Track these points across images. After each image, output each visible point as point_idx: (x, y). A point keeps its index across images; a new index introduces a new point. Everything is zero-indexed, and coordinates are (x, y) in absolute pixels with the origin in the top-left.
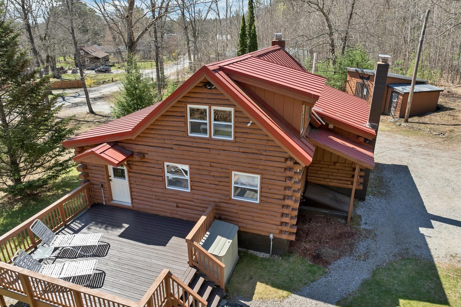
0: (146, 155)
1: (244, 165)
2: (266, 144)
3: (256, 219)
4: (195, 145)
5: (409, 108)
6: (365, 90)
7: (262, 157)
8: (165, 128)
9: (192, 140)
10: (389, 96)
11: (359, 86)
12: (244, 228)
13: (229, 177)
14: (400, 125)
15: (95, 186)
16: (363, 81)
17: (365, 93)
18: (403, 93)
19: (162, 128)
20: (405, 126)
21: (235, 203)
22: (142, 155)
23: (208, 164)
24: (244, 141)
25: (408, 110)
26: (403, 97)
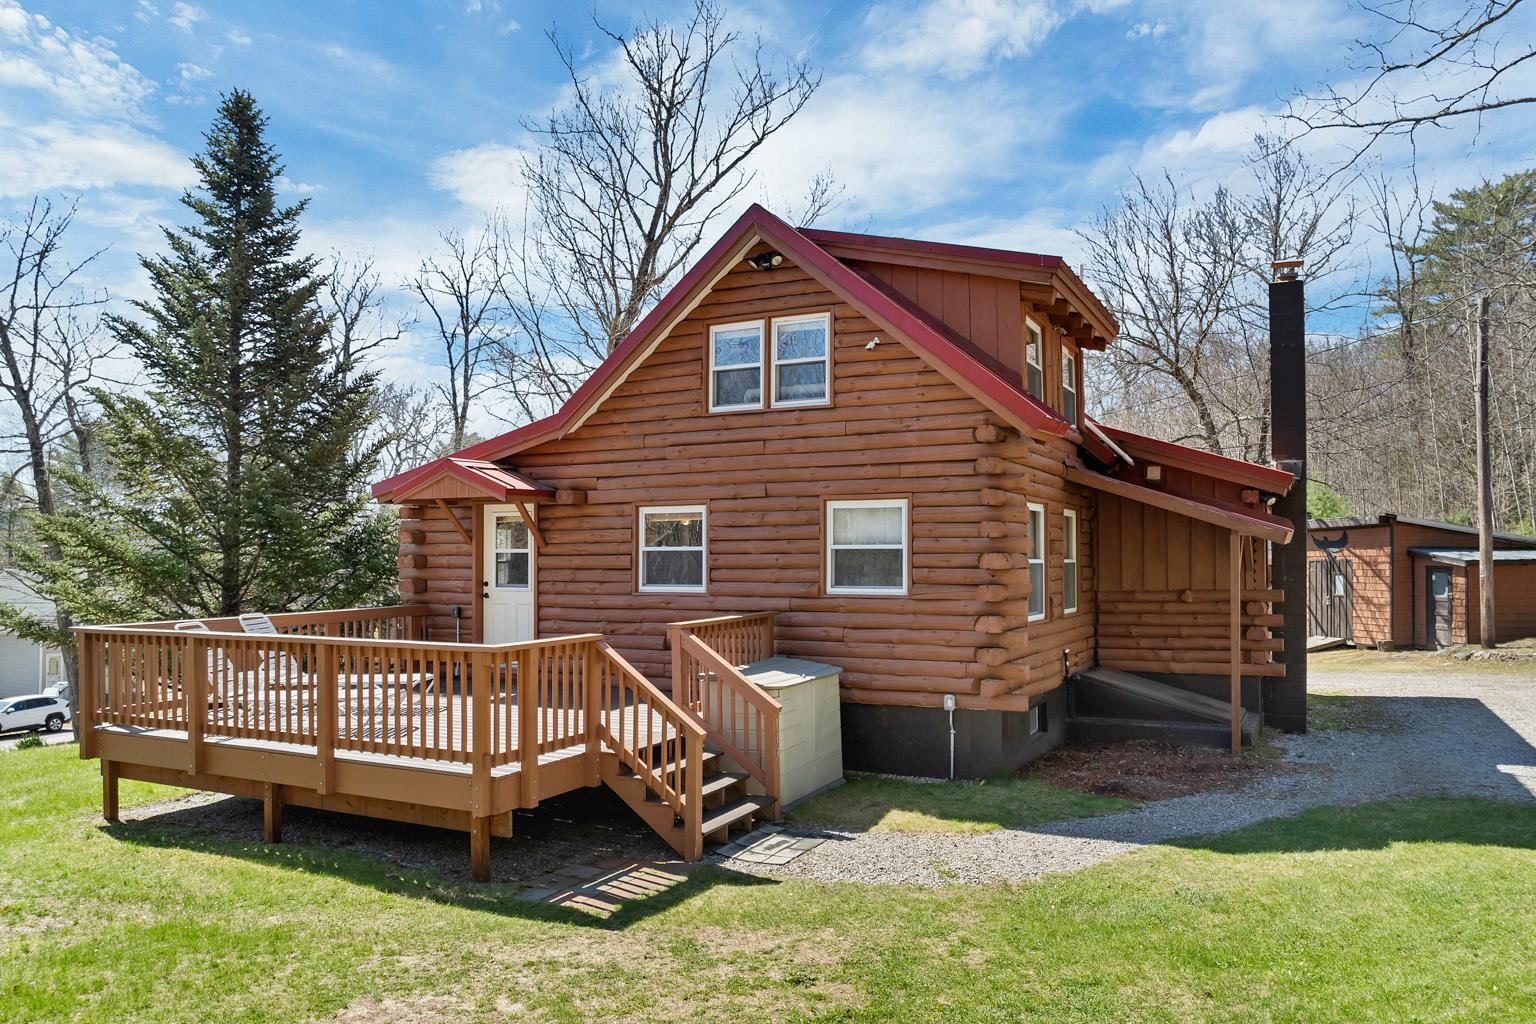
0: (590, 493)
1: (861, 472)
2: (919, 398)
3: (900, 650)
4: (726, 435)
5: (1488, 600)
6: (1340, 581)
7: (910, 438)
8: (649, 400)
9: (719, 422)
10: (1421, 584)
11: (1319, 573)
12: (863, 688)
13: (819, 522)
14: (1468, 657)
15: (440, 620)
16: (1329, 554)
17: (1340, 590)
18: (1464, 565)
19: (641, 404)
20: (1486, 656)
21: (836, 606)
22: (581, 494)
23: (759, 490)
24: (859, 398)
25: (1488, 607)
26: (1466, 576)
